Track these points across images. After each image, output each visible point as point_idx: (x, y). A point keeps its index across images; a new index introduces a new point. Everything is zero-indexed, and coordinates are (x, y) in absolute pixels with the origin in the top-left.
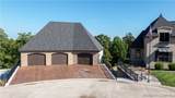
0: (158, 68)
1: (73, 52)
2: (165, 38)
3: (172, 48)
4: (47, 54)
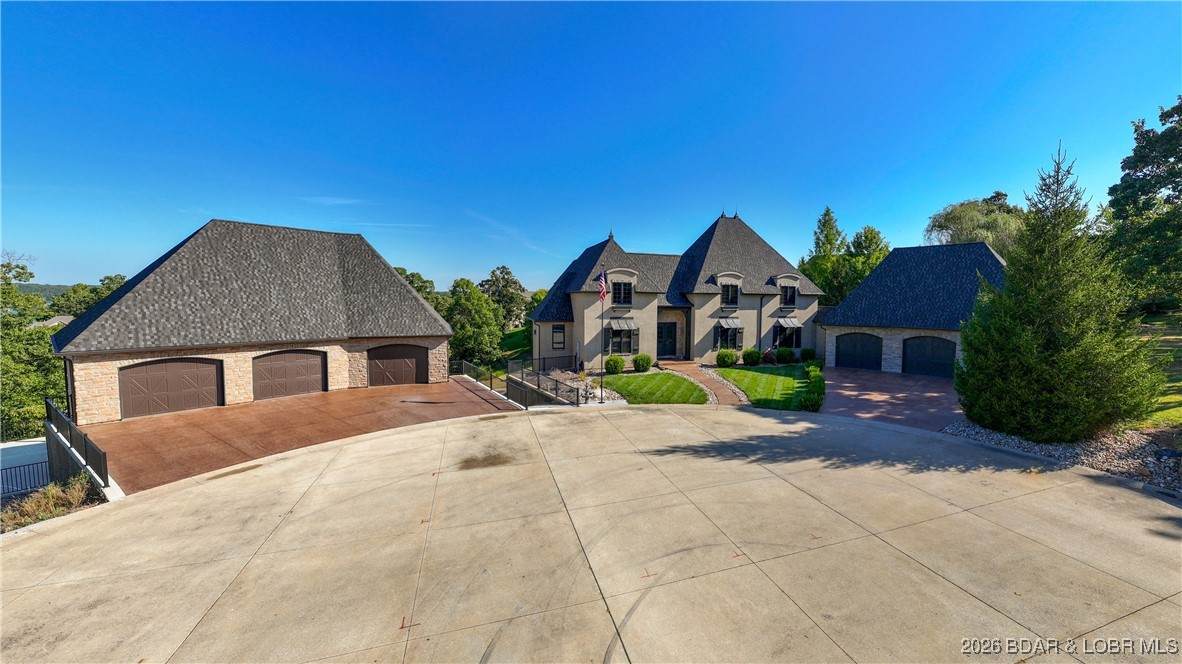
0: (612, 369)
1: (351, 343)
2: (731, 297)
3: (743, 319)
4: (228, 359)
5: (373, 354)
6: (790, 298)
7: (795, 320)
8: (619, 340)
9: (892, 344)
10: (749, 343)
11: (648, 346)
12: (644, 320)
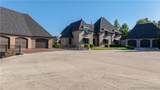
1: (32, 38)
2: (106, 33)
3: (109, 38)
4: (11, 38)
5: (37, 41)
6: (117, 34)
7: (118, 39)
8: (85, 41)
9: (138, 42)
10: (110, 43)
11: (91, 42)
12: (90, 37)
